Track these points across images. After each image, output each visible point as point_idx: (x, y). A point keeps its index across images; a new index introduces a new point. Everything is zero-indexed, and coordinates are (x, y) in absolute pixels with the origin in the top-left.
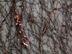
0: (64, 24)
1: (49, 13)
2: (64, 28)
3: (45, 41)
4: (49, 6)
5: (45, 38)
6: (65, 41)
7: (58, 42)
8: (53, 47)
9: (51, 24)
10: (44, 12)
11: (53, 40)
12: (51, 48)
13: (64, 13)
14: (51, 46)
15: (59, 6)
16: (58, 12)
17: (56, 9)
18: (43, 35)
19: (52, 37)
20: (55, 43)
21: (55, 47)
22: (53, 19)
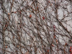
0: (19, 22)
1: (8, 16)
2: (19, 25)
3: (7, 34)
4: (8, 10)
6: (20, 34)
7: (15, 34)
8: (12, 38)
9: (10, 23)
11: (12, 33)
12: (11, 39)
14: (11, 37)
15: (15, 10)
17: (13, 12)
18: (5, 30)
19: (11, 31)
20: (13, 35)
21: (13, 38)
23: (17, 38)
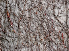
0: (29, 17)
1: (22, 12)
2: (29, 18)
3: (21, 24)
4: (22, 9)
5: (21, 23)
6: (29, 24)
7: (26, 24)
8: (24, 27)
9: (23, 17)
10: (20, 11)
11: (24, 24)
12: (23, 27)
13: (29, 12)
14: (23, 26)
15: (26, 9)
16: (26, 11)
17: (25, 10)
18: (20, 21)
19: (24, 22)
20: (25, 25)
22: (24, 15)
23: (27, 27)
